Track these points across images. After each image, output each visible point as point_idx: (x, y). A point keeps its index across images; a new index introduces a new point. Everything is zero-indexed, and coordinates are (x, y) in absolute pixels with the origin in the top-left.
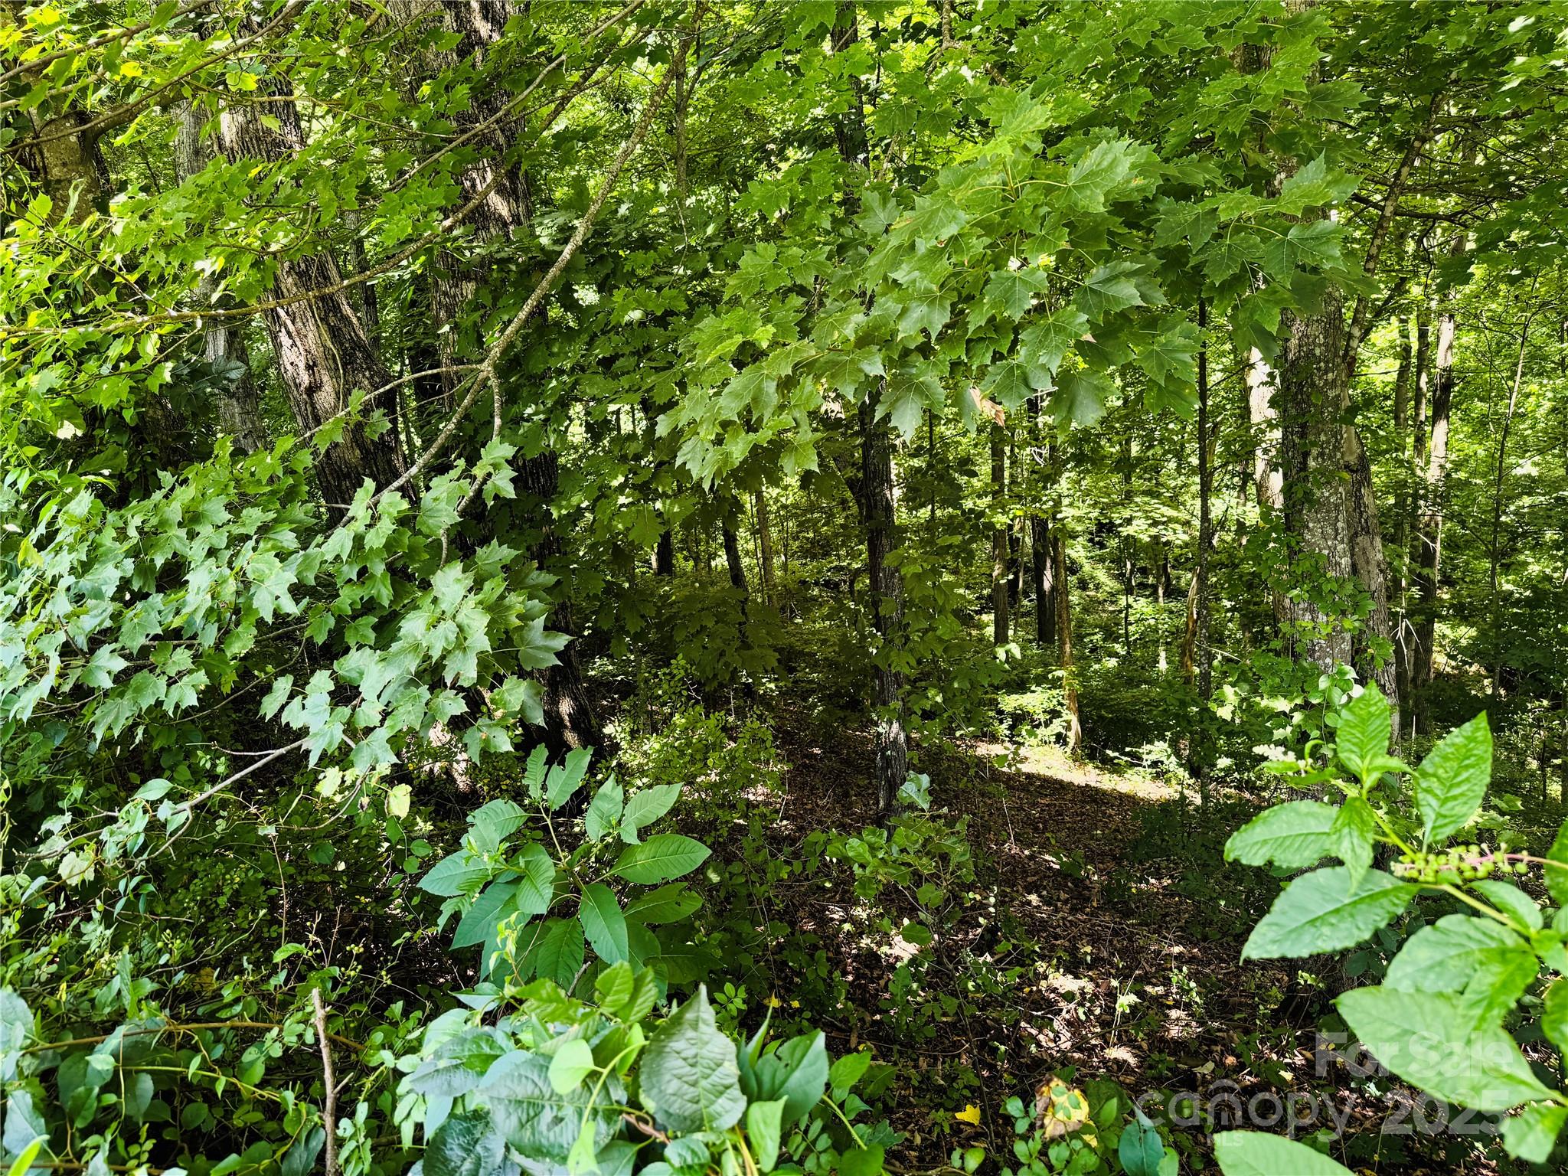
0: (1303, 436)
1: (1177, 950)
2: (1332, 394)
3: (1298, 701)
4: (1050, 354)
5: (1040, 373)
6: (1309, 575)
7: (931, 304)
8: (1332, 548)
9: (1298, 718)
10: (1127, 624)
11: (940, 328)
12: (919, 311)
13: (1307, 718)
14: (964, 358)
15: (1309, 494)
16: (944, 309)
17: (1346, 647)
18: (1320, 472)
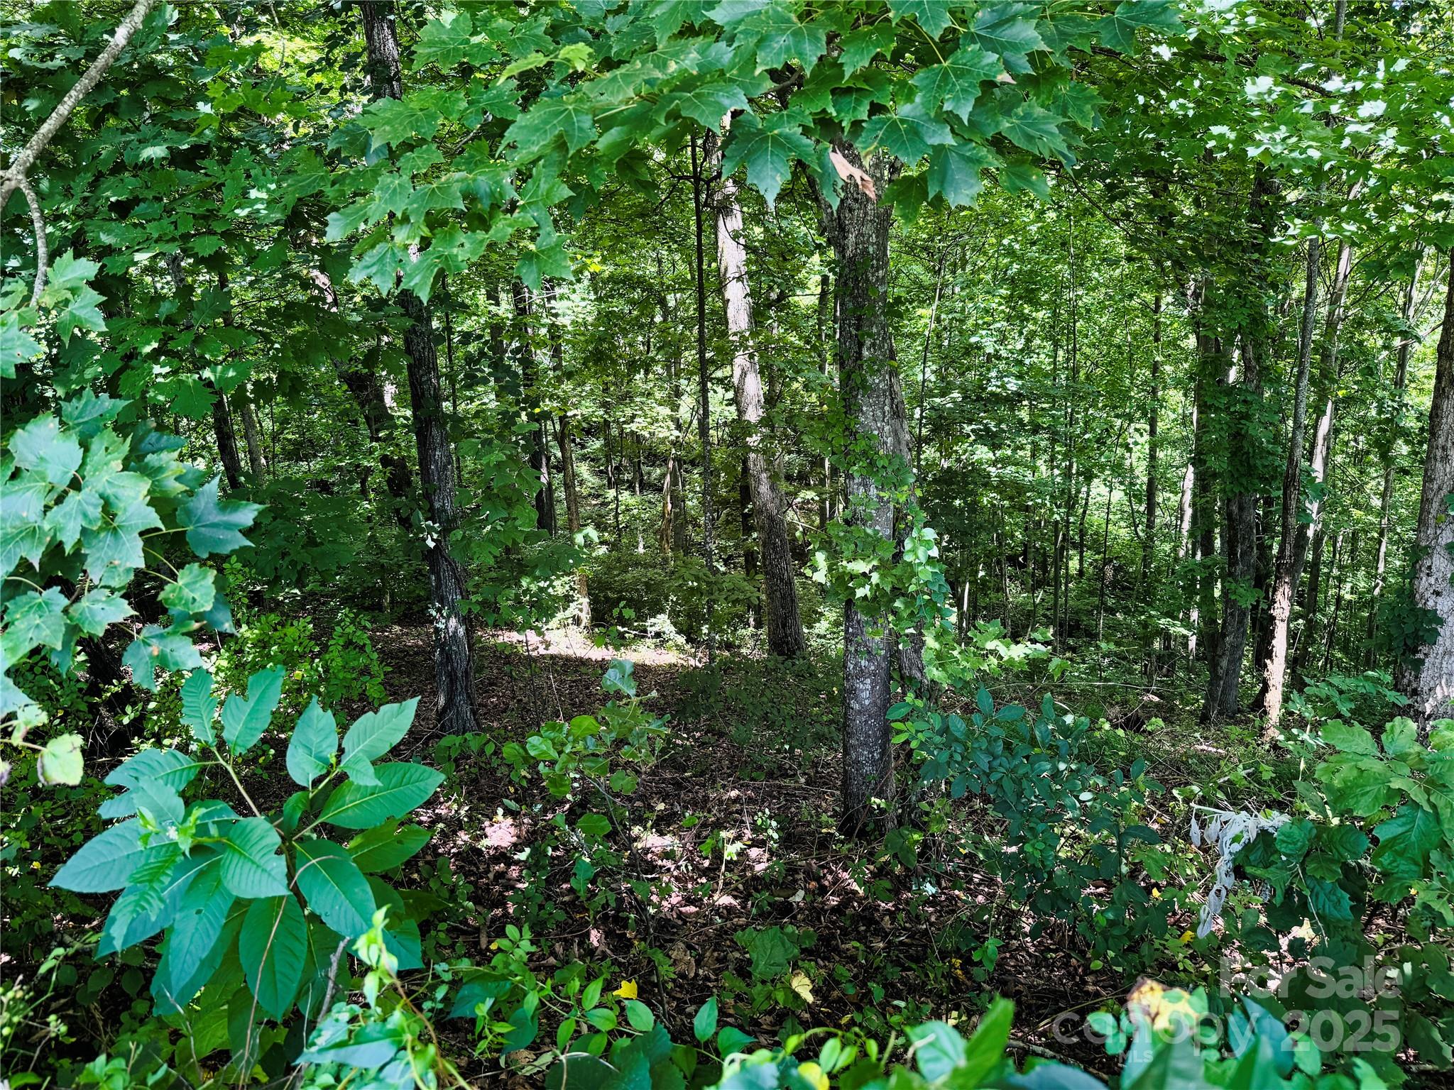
0: (858, 328)
1: (734, 793)
2: (882, 290)
3: (875, 563)
4: (957, 99)
5: (933, 127)
6: (864, 453)
7: (796, 34)
8: (881, 430)
9: (875, 578)
10: (617, 515)
11: (815, 60)
12: (782, 41)
13: (882, 577)
14: (832, 111)
15: (864, 380)
16: (818, 39)
17: (890, 515)
18: (873, 361)
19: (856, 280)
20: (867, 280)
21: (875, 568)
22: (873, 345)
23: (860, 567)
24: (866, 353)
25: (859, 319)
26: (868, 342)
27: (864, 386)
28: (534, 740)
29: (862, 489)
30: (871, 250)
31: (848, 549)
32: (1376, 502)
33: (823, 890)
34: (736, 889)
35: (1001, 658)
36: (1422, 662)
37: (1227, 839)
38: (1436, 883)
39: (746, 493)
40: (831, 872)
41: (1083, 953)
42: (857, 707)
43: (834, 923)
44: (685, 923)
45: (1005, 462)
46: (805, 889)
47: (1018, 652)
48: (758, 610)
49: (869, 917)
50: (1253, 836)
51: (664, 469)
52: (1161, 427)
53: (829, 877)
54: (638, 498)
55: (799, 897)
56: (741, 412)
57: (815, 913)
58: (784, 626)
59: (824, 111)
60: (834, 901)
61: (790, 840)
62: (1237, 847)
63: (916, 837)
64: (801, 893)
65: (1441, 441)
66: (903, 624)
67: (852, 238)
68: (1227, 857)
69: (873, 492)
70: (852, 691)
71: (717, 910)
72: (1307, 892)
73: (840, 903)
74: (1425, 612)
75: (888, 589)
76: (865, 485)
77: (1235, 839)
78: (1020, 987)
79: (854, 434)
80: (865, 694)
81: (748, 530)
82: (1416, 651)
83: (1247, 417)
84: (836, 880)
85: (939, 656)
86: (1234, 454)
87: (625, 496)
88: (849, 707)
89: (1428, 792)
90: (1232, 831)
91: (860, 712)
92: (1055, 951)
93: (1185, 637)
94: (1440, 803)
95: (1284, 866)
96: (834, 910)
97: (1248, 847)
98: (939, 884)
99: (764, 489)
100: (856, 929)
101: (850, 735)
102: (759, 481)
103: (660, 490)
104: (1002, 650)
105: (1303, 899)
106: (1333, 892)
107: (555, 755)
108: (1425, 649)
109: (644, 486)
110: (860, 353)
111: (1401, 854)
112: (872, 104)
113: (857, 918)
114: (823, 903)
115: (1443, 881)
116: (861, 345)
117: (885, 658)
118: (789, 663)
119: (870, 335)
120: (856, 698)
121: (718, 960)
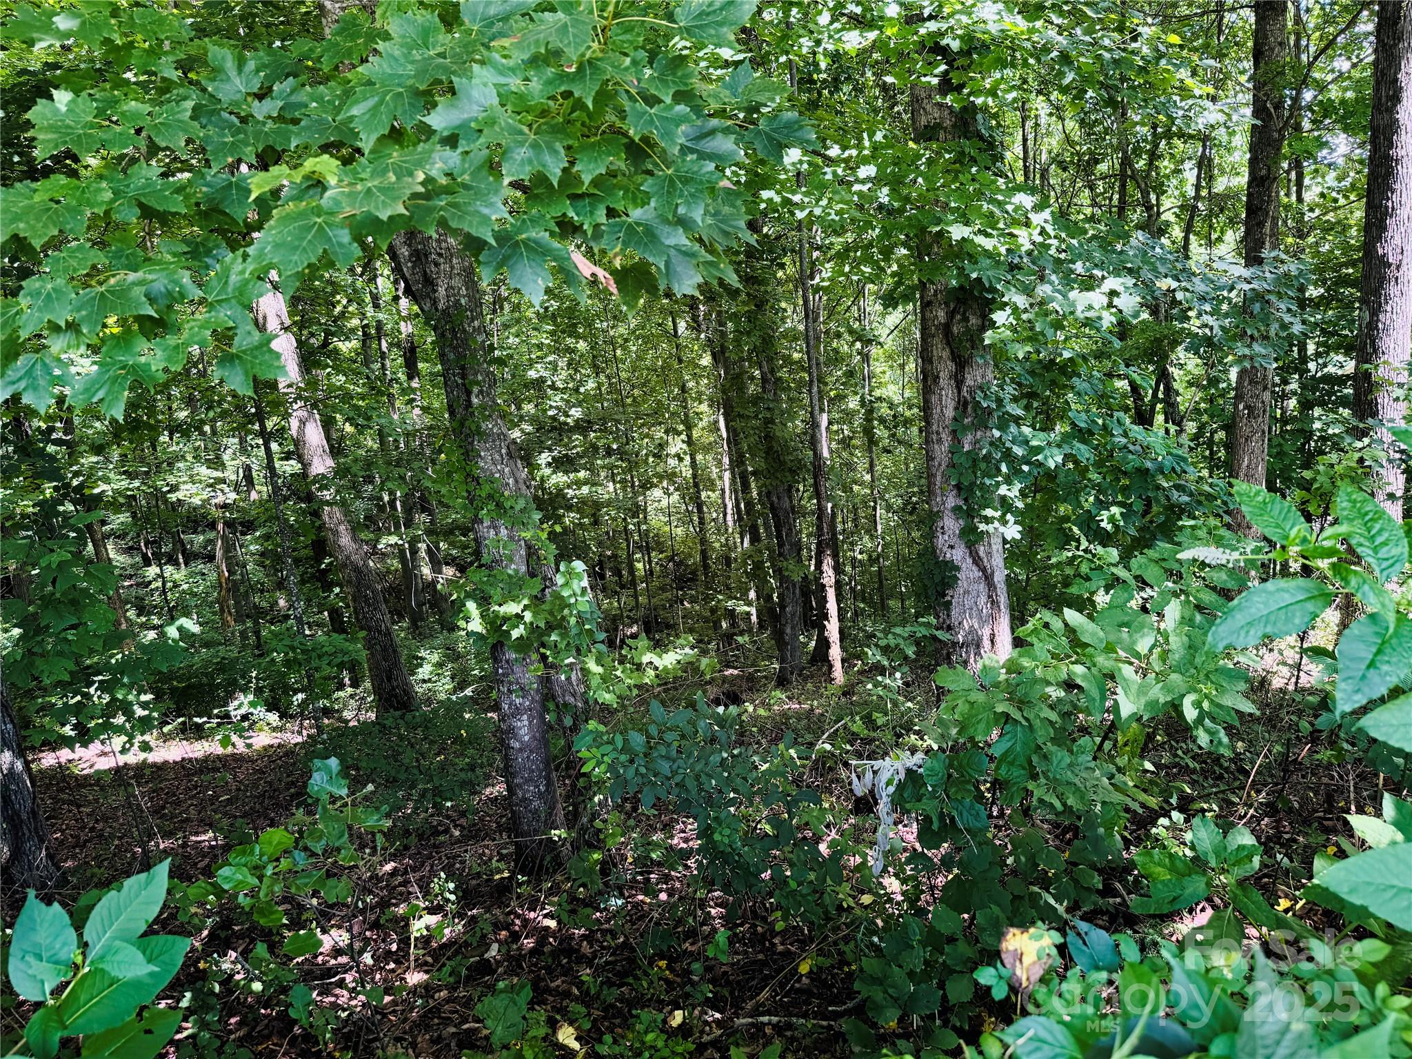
3: (526, 602)
4: (688, 204)
5: (667, 229)
6: (490, 497)
7: (535, 146)
8: (502, 472)
9: (528, 616)
10: (164, 592)
11: (559, 173)
12: (522, 153)
13: (535, 614)
14: (571, 214)
15: (479, 427)
16: (556, 152)
17: (523, 552)
18: (483, 407)
19: (453, 331)
20: (464, 331)
21: (526, 608)
22: (481, 392)
23: (512, 608)
24: (475, 401)
25: (463, 368)
26: (476, 390)
27: (479, 432)
28: (225, 871)
29: (492, 532)
30: (463, 301)
31: (496, 594)
32: (868, 477)
33: (515, 937)
34: (426, 963)
35: (656, 668)
36: (950, 603)
37: (882, 784)
38: (1043, 781)
39: (321, 547)
40: (518, 916)
41: (764, 919)
42: (517, 745)
43: (535, 965)
44: (384, 1016)
45: (579, 484)
46: (497, 941)
47: (669, 660)
48: (353, 667)
49: (567, 948)
50: (902, 776)
51: (212, 535)
52: (696, 434)
53: (517, 922)
54: (184, 571)
55: (494, 951)
56: (306, 466)
57: (514, 962)
58: (389, 679)
59: (564, 215)
60: (529, 943)
61: (467, 897)
62: (891, 789)
63: (596, 856)
64: (495, 946)
65: (935, 427)
66: (562, 655)
67: (442, 291)
68: (885, 799)
69: (504, 532)
70: (511, 731)
71: (414, 991)
72: (955, 813)
73: (537, 942)
74: (946, 563)
75: (542, 625)
76: (495, 528)
77: (888, 783)
78: (724, 968)
79: (477, 480)
80: (524, 731)
81: (328, 587)
82: (944, 595)
83: (770, 421)
84: (526, 922)
85: (604, 679)
86: (767, 453)
87: (169, 570)
88: (509, 747)
89: (1020, 709)
90: (884, 776)
91: (521, 750)
92: (742, 925)
93: (748, 614)
94: (1031, 717)
95: (933, 795)
96: (533, 952)
97: (901, 787)
98: (622, 895)
99: (345, 540)
100: (560, 964)
101: (513, 775)
102: (336, 533)
103: (211, 558)
104: (657, 662)
105: (952, 819)
106: (972, 807)
107: (256, 881)
108: (950, 592)
109: (190, 557)
110: (469, 404)
111: (1012, 763)
112: (608, 208)
113: (555, 954)
114: (520, 949)
115: (1047, 778)
116: (469, 393)
117: (537, 691)
118: (409, 716)
119: (478, 383)
120: (515, 737)
121: (433, 1041)
